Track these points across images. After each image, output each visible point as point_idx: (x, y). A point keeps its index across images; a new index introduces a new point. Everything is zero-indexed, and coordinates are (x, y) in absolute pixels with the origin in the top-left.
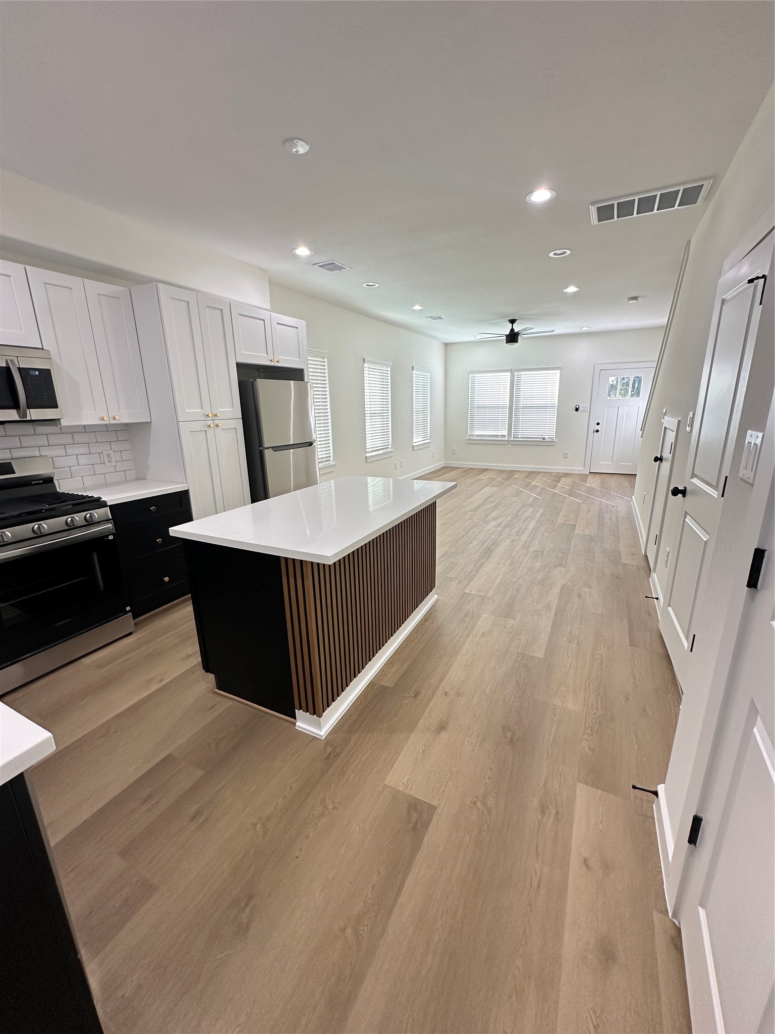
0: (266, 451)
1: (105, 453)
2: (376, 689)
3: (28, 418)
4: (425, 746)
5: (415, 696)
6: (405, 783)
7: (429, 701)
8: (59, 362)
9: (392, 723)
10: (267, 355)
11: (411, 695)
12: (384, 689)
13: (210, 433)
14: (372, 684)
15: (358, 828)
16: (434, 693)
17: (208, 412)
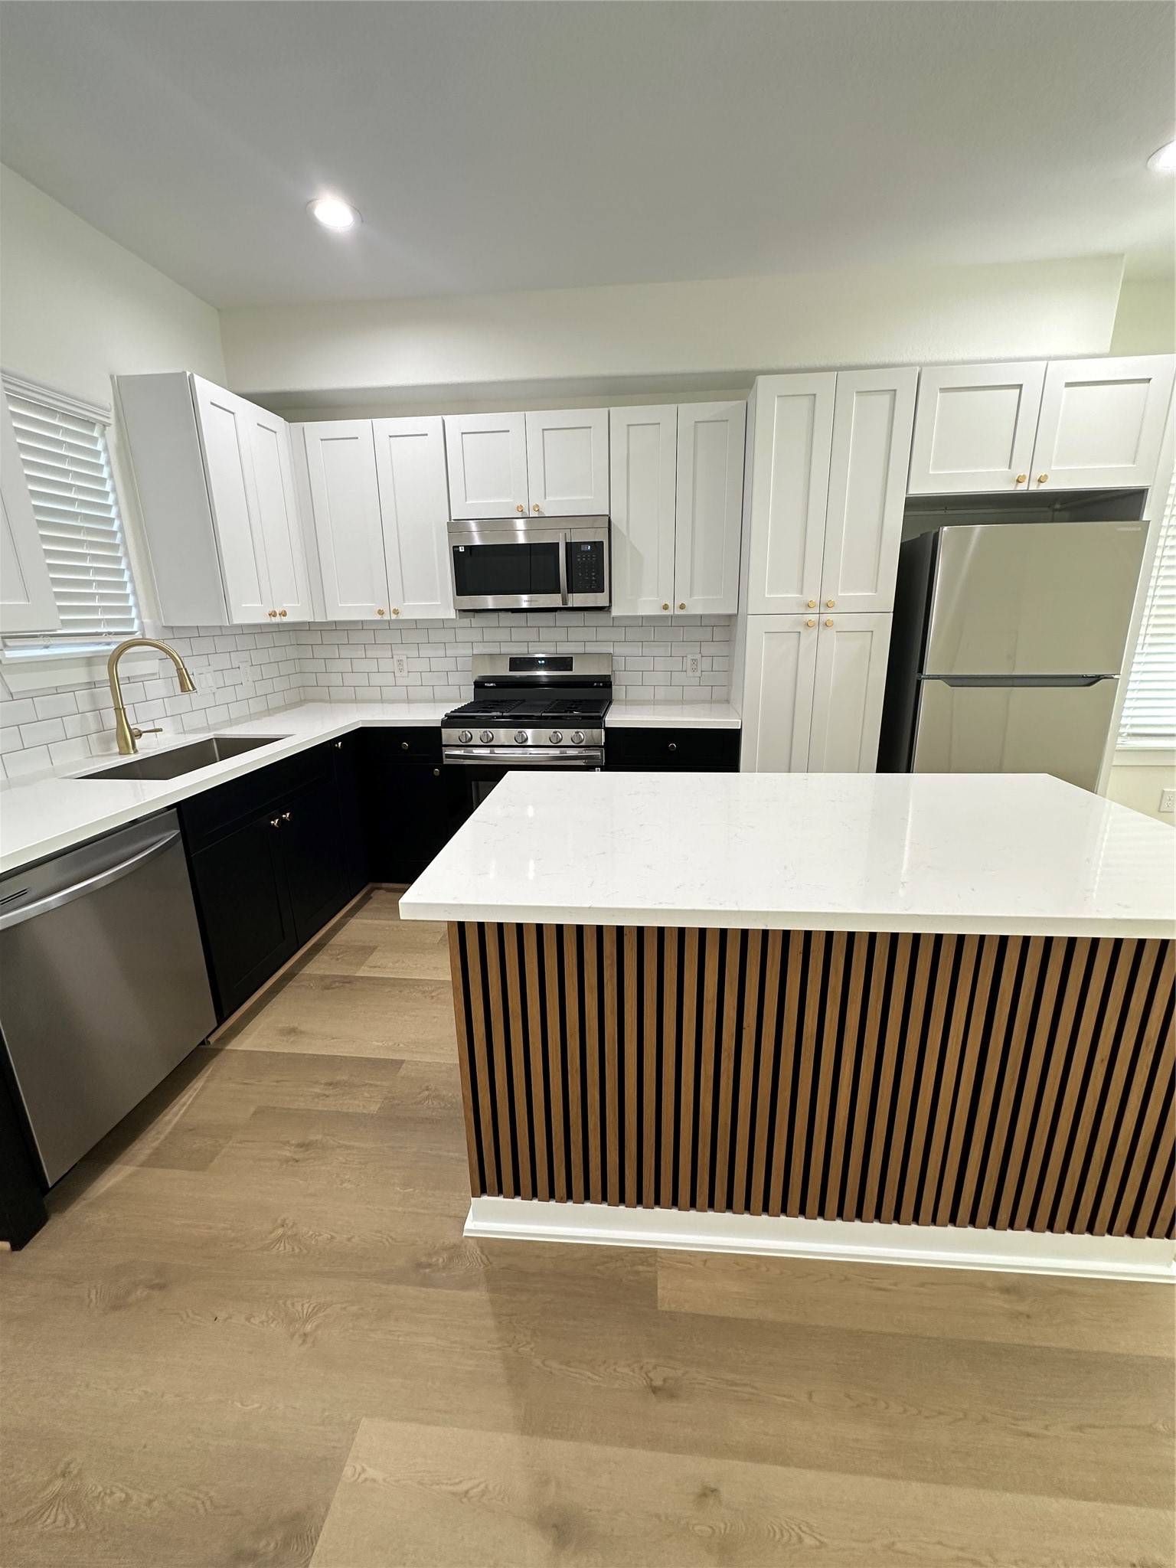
0: (926, 685)
1: (690, 657)
2: (638, 1273)
3: (570, 605)
4: (483, 1493)
5: (655, 1390)
6: (363, 1476)
7: (654, 1443)
8: (624, 531)
9: (538, 1362)
10: (1010, 468)
11: (651, 1375)
12: (647, 1290)
13: (808, 638)
14: (646, 1257)
15: (256, 1405)
16: (693, 1447)
17: (815, 599)
